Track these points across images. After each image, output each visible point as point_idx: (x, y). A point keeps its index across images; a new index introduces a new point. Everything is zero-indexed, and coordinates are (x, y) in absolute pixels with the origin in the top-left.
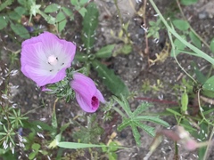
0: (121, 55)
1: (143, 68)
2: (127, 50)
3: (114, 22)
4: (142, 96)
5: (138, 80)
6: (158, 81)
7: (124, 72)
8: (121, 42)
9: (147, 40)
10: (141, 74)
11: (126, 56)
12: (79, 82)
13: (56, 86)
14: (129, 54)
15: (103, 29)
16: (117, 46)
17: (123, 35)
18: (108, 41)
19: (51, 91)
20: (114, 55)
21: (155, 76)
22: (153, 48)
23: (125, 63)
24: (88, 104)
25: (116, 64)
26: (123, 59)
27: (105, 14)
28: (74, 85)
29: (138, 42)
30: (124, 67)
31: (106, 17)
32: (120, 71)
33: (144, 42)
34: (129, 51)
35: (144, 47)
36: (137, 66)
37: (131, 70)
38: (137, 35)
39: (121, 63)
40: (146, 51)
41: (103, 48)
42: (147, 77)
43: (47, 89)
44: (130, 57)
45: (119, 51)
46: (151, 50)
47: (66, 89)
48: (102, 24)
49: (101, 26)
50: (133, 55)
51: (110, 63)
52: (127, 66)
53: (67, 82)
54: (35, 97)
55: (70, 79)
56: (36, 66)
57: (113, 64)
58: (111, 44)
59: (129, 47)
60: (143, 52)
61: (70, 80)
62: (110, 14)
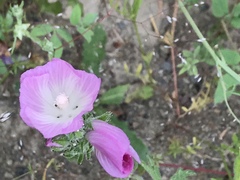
0: (137, 100)
1: (169, 120)
2: (146, 93)
3: (128, 52)
4: (169, 162)
5: (162, 138)
6: (194, 139)
7: (141, 126)
8: (138, 82)
9: (175, 79)
10: (166, 129)
11: (145, 102)
12: (102, 133)
13: (67, 139)
14: (150, 99)
15: (111, 63)
16: (131, 87)
17: (141, 72)
18: (118, 79)
19: (60, 146)
20: (128, 101)
21: (188, 132)
22: (184, 91)
23: (143, 113)
24: (116, 166)
25: (130, 113)
26: (140, 106)
27: (115, 40)
28: (93, 138)
29: (163, 81)
30: (141, 119)
31: (116, 45)
32: (135, 125)
33: (171, 81)
34: (150, 95)
35: (171, 89)
36: (161, 117)
37: (152, 122)
38: (161, 72)
39: (137, 112)
40: (174, 94)
41: (111, 91)
42: (176, 133)
43: (54, 144)
44: (151, 104)
45: (134, 94)
46: (181, 94)
47: (81, 143)
48: (111, 55)
49: (108, 59)
50: (155, 101)
51: (121, 112)
52: (145, 116)
53: (83, 133)
54: (9, 163)
55: (88, 129)
56: (38, 109)
57: (126, 114)
58: (122, 84)
59: (150, 89)
60: (171, 96)
61: (87, 131)
62: (122, 41)
